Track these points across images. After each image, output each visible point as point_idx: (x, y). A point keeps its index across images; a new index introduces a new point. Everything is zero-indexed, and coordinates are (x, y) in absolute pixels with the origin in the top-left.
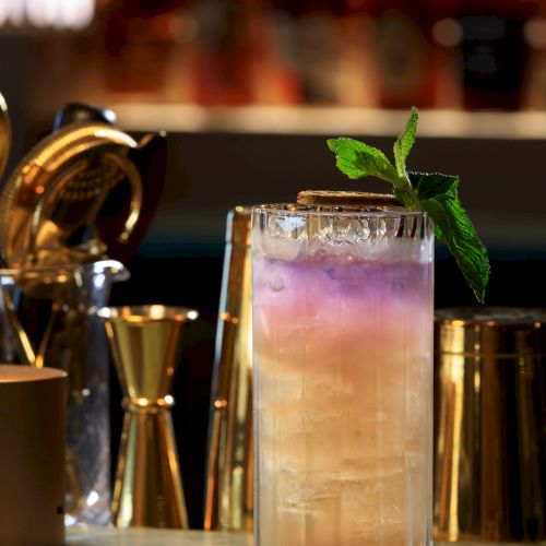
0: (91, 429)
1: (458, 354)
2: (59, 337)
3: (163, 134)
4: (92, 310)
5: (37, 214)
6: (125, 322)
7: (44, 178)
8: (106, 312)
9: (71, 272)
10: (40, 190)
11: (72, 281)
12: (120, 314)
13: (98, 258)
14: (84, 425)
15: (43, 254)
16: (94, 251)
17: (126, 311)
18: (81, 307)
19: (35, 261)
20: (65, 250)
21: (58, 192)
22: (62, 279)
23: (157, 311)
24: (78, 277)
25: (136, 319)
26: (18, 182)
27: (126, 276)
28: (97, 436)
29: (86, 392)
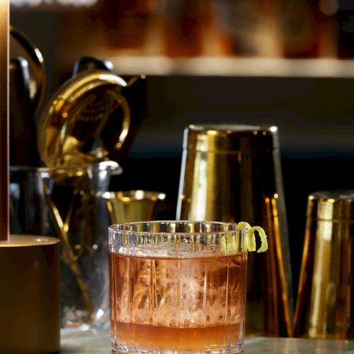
0: (98, 270)
1: (328, 220)
2: (78, 211)
3: (143, 77)
4: (99, 194)
5: (63, 131)
6: (119, 201)
7: (68, 108)
8: (108, 195)
9: (85, 169)
10: (65, 115)
11: (86, 175)
12: (116, 196)
13: (102, 160)
14: (94, 267)
15: (67, 158)
16: (100, 155)
17: (120, 195)
18: (92, 192)
19: (62, 162)
20: (82, 155)
21: (77, 117)
22: (80, 174)
23: (139, 195)
24: (90, 173)
25: (126, 199)
26: (51, 110)
27: (120, 172)
28: (102, 275)
29: (95, 247)
